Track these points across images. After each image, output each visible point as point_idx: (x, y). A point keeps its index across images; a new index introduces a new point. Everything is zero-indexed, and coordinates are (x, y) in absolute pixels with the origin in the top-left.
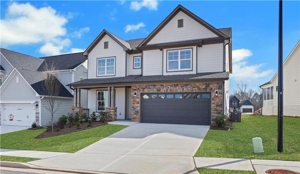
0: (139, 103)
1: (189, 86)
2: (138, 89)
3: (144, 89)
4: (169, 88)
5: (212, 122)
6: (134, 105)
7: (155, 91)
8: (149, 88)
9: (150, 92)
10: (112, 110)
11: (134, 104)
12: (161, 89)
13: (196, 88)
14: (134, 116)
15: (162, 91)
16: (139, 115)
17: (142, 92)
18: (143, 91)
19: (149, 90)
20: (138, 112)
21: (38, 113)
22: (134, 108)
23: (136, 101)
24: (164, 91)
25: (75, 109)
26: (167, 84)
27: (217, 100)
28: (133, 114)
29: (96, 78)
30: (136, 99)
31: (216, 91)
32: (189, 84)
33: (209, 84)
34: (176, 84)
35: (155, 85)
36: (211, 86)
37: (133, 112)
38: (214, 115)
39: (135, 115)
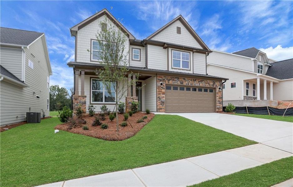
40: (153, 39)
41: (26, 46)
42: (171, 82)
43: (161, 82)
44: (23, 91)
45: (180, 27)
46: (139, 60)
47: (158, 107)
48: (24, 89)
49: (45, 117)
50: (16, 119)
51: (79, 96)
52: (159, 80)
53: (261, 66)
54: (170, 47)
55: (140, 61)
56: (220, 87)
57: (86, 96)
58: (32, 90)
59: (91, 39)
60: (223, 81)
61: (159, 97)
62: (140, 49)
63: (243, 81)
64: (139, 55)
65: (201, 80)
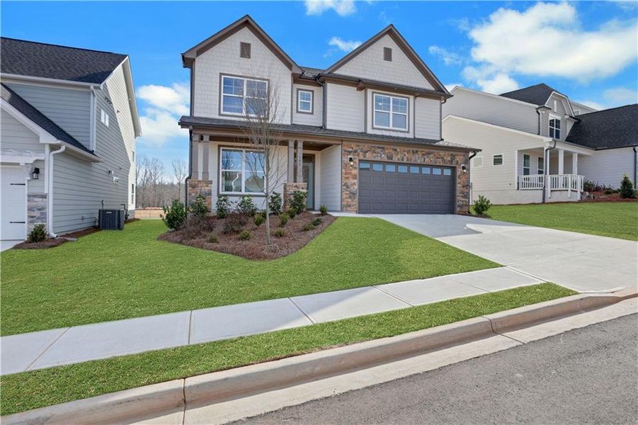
0: (356, 178)
1: (432, 156)
2: (356, 151)
3: (367, 152)
4: (405, 155)
5: (458, 209)
6: (347, 181)
7: (384, 158)
8: (374, 152)
9: (376, 159)
10: (303, 189)
11: (348, 178)
12: (394, 156)
13: (440, 160)
14: (347, 202)
15: (395, 159)
16: (357, 200)
17: (361, 157)
18: (365, 157)
19: (374, 155)
20: (354, 194)
21: (44, 197)
22: (348, 187)
23: (350, 173)
24: (398, 159)
25: (199, 185)
26: (403, 148)
27: (463, 178)
28: (346, 198)
29: (217, 117)
30: (351, 170)
31: (462, 165)
32: (432, 153)
33: (454, 156)
34: (415, 149)
35: (383, 148)
36: (458, 158)
37: (347, 194)
38: (459, 199)
39: (350, 200)
40: (337, 72)
41: (97, 85)
42: (369, 156)
43: (349, 156)
44: (93, 169)
45: (390, 47)
46: (310, 111)
47: (345, 203)
48: (95, 165)
49: (129, 218)
50: (81, 222)
51: (200, 181)
52: (346, 151)
53: (558, 121)
54: (370, 88)
55: (312, 113)
56: (464, 165)
57: (211, 181)
58: (107, 167)
59: (221, 74)
60: (471, 154)
61: (345, 184)
62: (313, 91)
63: (516, 152)
64: (311, 102)
65: (427, 151)
